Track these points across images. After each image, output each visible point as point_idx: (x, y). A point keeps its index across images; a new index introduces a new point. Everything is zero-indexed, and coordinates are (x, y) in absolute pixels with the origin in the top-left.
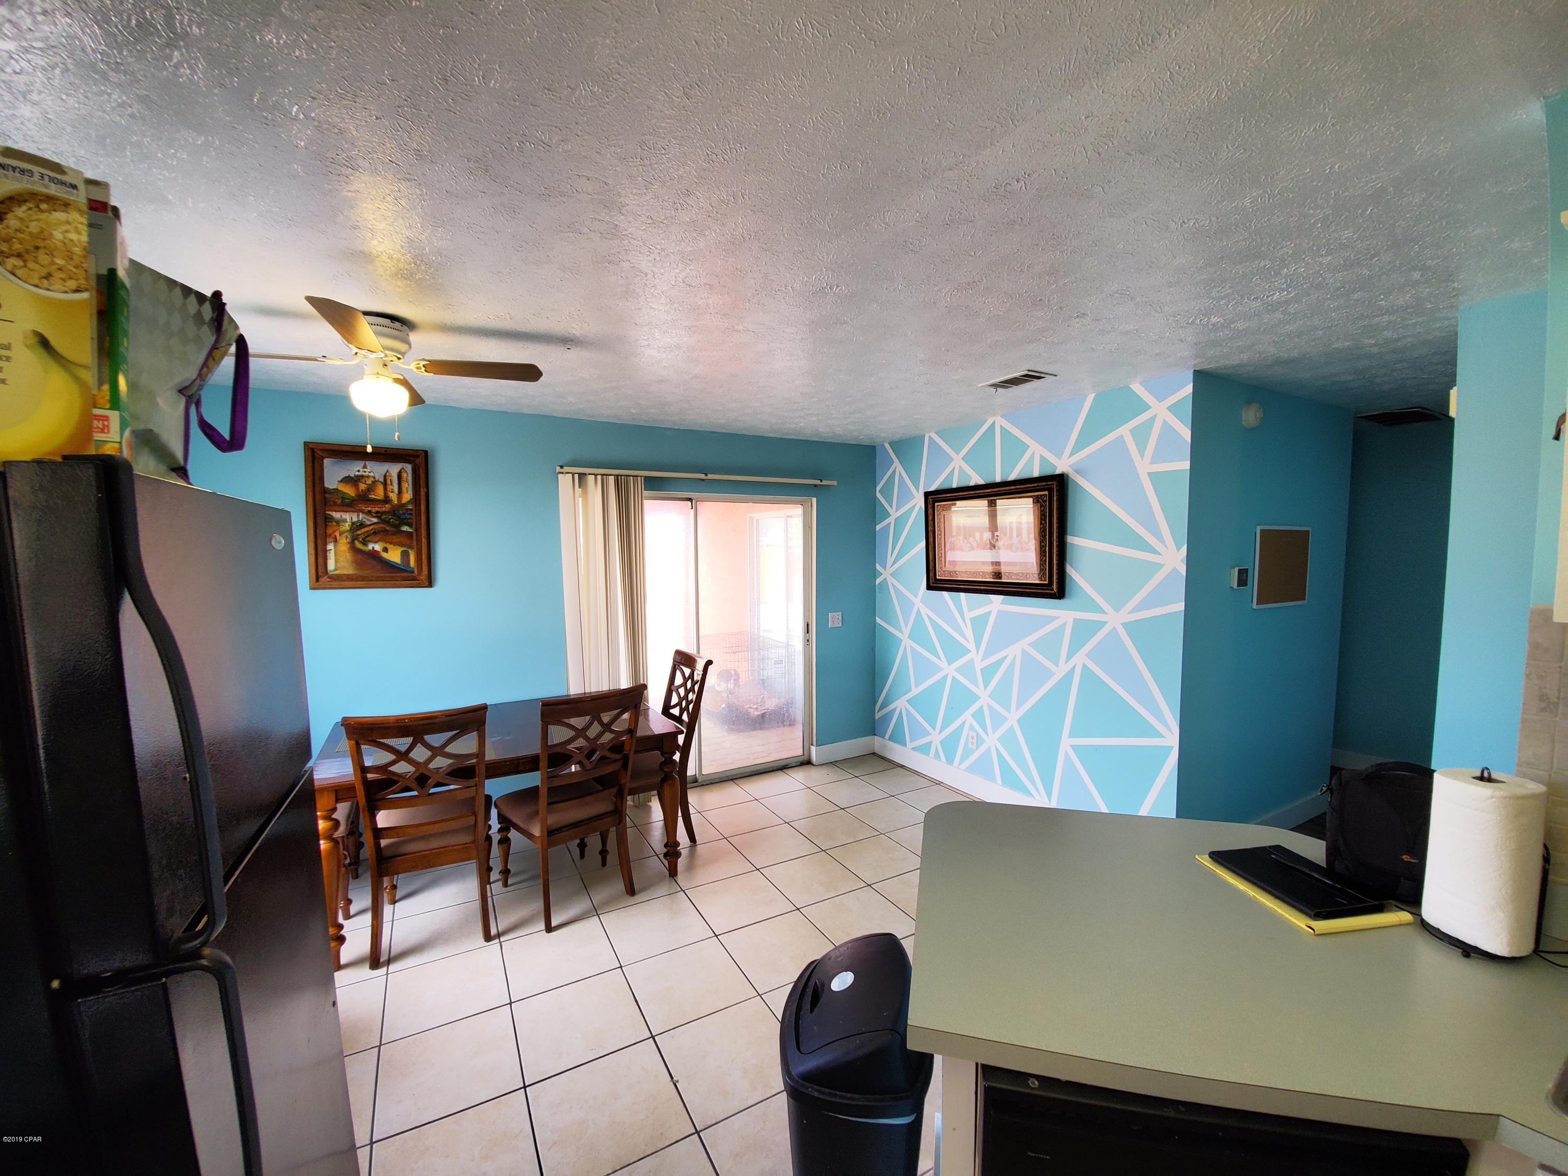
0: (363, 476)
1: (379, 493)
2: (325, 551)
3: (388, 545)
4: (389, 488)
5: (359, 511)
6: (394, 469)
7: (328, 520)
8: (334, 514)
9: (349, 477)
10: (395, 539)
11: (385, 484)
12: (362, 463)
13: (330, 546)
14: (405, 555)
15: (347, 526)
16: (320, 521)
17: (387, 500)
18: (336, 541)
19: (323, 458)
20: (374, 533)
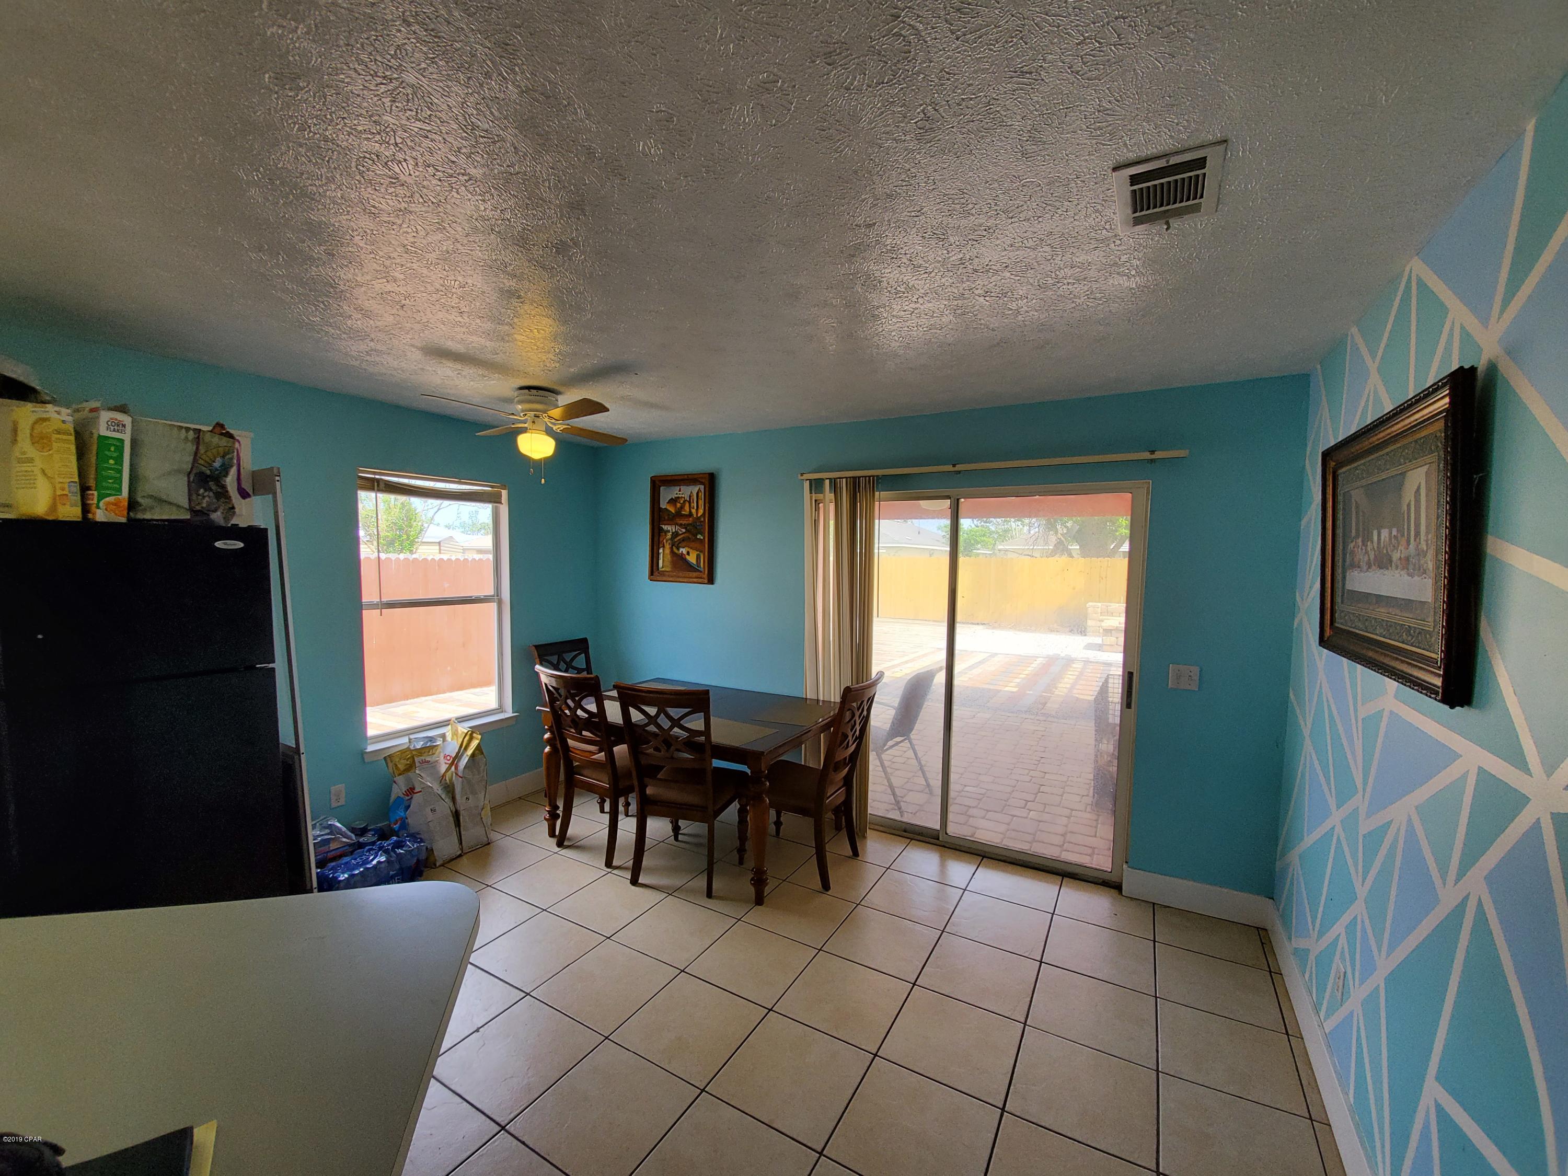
0: (679, 497)
1: (686, 511)
2: (658, 554)
3: (691, 551)
4: (692, 505)
5: (676, 524)
6: (694, 489)
7: (661, 530)
8: (663, 526)
9: (672, 499)
10: (692, 544)
11: (690, 502)
12: (678, 488)
13: (661, 551)
14: (698, 557)
15: (669, 536)
16: (656, 531)
17: (691, 515)
18: (664, 546)
19: (660, 487)
20: (683, 540)
